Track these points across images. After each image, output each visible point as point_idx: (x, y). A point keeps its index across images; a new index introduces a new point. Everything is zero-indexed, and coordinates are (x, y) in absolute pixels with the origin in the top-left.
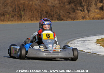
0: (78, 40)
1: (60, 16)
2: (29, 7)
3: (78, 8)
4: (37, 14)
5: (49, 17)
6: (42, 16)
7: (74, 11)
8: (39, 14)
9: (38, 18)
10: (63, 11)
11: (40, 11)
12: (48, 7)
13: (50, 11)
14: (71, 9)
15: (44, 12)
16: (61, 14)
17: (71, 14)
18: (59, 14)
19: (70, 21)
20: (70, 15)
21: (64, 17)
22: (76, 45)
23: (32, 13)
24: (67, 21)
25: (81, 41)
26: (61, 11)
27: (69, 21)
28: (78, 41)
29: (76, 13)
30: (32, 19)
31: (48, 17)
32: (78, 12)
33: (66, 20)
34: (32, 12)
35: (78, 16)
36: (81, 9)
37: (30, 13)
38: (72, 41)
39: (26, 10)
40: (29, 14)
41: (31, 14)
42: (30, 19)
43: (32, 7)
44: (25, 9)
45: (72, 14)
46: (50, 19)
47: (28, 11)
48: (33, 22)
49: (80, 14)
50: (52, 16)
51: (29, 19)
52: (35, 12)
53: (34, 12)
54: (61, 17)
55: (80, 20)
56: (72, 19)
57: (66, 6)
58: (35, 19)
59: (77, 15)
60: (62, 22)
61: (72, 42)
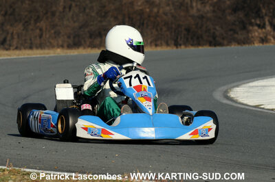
0: (251, 84)
1: (214, 38)
2: (152, 19)
3: (253, 21)
4: (168, 33)
5: (192, 38)
6: (177, 38)
7: (244, 28)
8: (173, 34)
9: (169, 42)
10: (222, 28)
11: (174, 26)
12: (190, 18)
13: (194, 27)
14: (237, 23)
15: (183, 28)
16: (217, 33)
17: (237, 33)
18: (214, 33)
19: (234, 48)
20: (236, 36)
21: (223, 39)
22: (246, 94)
23: (157, 30)
24: (228, 47)
25: (257, 86)
26: (217, 28)
27: (233, 46)
28: (250, 87)
29: (248, 32)
30: (159, 43)
31: (190, 39)
32: (251, 28)
33: (228, 45)
34: (159, 28)
35: (252, 37)
36: (258, 22)
37: (154, 31)
38: (237, 86)
39: (145, 25)
40: (152, 33)
41: (156, 33)
42: (153, 44)
43: (158, 19)
44: (143, 24)
45: (239, 33)
46: (195, 42)
47: (149, 27)
48: (159, 49)
49: (257, 33)
50: (198, 38)
51: (151, 43)
52: (164, 29)
53: (161, 29)
54: (217, 39)
55: (256, 45)
56: (239, 43)
57: (229, 18)
58: (163, 42)
59: (250, 35)
60: (218, 48)
61: (237, 88)
